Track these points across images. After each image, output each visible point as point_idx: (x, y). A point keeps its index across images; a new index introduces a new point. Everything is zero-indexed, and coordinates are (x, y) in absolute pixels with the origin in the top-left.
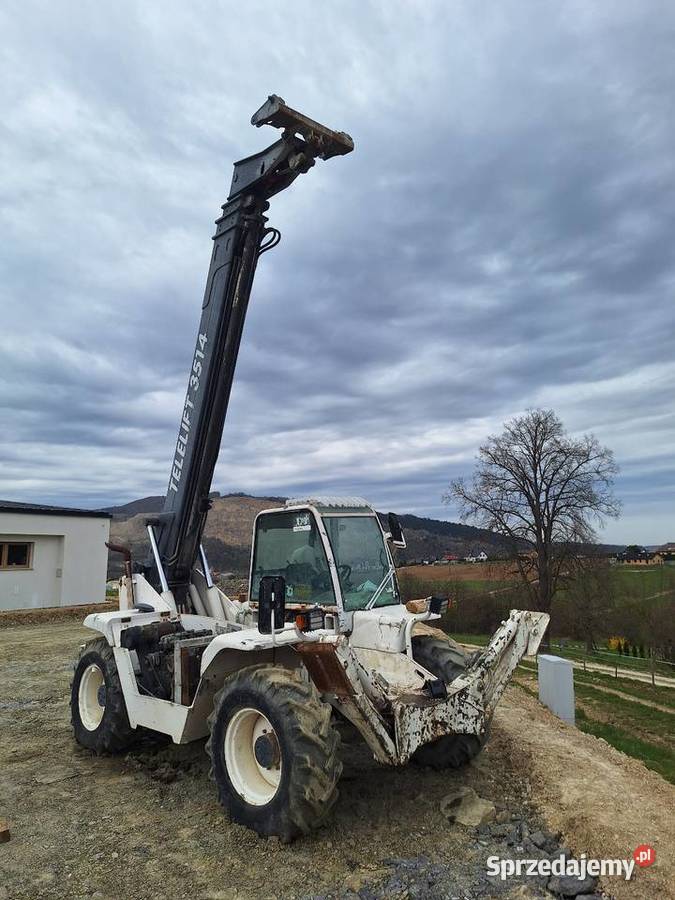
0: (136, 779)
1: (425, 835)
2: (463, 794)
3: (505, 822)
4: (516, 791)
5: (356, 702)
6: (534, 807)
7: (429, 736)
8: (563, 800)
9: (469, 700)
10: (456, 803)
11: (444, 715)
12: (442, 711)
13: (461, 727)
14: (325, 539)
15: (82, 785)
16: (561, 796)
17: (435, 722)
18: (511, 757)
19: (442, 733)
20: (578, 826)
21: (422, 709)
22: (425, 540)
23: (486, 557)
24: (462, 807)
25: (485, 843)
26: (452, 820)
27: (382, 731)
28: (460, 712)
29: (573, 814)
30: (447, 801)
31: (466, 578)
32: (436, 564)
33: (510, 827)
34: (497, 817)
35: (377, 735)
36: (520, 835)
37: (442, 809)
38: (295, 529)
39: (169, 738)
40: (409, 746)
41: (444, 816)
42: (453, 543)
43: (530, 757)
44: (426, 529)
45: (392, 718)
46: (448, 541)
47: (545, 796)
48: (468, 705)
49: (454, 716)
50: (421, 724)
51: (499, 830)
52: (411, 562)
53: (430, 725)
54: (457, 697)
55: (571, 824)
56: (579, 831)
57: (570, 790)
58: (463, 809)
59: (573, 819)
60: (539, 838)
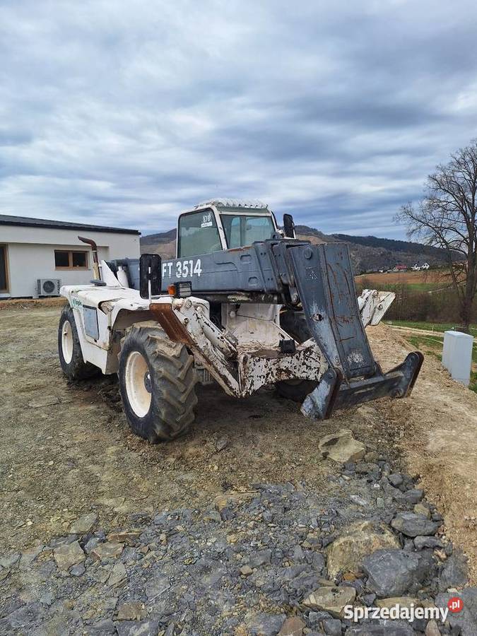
0: (98, 408)
1: (299, 465)
2: (341, 435)
3: (371, 461)
4: (390, 435)
5: (200, 350)
6: (400, 451)
7: (273, 379)
8: (429, 447)
9: (313, 356)
10: (334, 442)
11: (289, 365)
12: (286, 362)
13: (304, 375)
14: (221, 232)
15: (59, 409)
16: (428, 443)
17: (280, 370)
18: (394, 408)
19: (286, 378)
20: (435, 472)
21: (268, 360)
22: (382, 255)
23: (427, 267)
24: (336, 445)
25: (347, 478)
26: (325, 456)
27: (226, 373)
28: (304, 364)
29: (433, 461)
30: (326, 439)
31: (411, 282)
32: (389, 272)
33: (374, 466)
34: (366, 456)
35: (220, 375)
36: (381, 474)
37: (319, 446)
38: (203, 225)
39: (100, 370)
40: (252, 384)
41: (320, 451)
42: (403, 257)
43: (409, 409)
44: (384, 247)
45: (236, 364)
46: (401, 255)
47: (413, 442)
48: (311, 359)
49: (298, 367)
50: (266, 371)
51: (363, 468)
52: (370, 271)
53: (275, 372)
54: (302, 352)
55: (429, 469)
56: (436, 476)
57: (436, 439)
58: (337, 447)
59: (432, 466)
60: (396, 478)
